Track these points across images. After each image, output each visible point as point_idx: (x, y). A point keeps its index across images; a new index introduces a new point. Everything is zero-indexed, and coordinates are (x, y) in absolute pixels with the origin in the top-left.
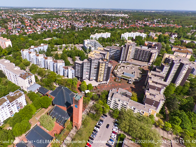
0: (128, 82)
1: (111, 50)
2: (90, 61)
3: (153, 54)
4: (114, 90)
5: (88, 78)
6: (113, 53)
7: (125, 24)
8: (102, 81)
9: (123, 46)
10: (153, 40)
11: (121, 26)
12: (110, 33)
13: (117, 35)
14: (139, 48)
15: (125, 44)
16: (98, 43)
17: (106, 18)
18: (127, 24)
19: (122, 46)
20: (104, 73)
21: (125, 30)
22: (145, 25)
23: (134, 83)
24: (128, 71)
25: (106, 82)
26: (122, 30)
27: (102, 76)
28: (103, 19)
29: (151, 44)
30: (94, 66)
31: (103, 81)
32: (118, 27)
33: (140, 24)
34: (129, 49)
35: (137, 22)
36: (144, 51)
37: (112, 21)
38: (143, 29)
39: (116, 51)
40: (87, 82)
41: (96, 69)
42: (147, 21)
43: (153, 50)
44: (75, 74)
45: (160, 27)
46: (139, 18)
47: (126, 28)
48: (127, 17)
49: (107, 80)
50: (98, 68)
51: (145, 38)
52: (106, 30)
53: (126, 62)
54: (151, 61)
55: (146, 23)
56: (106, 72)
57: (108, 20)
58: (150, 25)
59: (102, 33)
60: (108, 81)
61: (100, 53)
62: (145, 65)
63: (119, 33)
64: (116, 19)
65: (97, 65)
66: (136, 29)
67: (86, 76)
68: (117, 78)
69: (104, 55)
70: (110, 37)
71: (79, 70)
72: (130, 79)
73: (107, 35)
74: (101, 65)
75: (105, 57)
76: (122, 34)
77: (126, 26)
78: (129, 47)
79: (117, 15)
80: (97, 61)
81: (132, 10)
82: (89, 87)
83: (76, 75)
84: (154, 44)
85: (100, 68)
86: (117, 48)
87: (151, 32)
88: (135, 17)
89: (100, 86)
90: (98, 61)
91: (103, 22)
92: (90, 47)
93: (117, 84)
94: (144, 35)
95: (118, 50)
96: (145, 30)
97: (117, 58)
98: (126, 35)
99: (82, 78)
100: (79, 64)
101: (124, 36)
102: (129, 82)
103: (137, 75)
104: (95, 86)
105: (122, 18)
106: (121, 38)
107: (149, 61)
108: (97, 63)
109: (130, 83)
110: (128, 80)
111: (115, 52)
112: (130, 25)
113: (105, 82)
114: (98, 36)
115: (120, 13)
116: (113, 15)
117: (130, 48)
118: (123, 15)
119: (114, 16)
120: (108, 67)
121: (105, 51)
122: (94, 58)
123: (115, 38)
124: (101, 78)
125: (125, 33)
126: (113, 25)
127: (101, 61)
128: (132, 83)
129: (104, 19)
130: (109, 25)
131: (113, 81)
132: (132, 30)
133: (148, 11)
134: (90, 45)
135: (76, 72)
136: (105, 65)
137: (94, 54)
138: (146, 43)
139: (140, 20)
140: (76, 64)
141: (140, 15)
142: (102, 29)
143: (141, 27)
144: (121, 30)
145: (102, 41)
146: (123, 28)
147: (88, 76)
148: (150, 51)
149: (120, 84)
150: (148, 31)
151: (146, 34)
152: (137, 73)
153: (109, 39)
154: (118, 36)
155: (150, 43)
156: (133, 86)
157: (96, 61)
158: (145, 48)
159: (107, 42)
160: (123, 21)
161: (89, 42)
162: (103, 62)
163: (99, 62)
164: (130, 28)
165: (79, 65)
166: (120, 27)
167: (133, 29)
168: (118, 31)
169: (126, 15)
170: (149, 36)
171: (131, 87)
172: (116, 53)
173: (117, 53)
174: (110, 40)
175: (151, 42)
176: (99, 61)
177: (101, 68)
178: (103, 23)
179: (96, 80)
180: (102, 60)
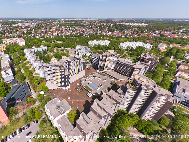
1: (94, 58)
6: (95, 61)
8: (60, 86)
12: (109, 41)
16: (89, 49)
30: (52, 71)
35: (154, 31)
36: (125, 64)
38: (155, 39)
42: (170, 31)
45: (183, 39)
46: (160, 27)
47: (134, 37)
53: (104, 72)
55: (166, 32)
58: (169, 35)
61: (66, 60)
64: (129, 28)
66: (146, 39)
67: (48, 78)
72: (91, 92)
73: (105, 43)
76: (121, 43)
77: (136, 35)
79: (136, 24)
81: (159, 19)
88: (155, 27)
94: (148, 46)
101: (122, 45)
105: (138, 27)
107: (130, 76)
113: (64, 88)
122: (52, 64)
124: (58, 83)
133: (180, 20)
136: (61, 73)
138: (142, 55)
141: (165, 24)
146: (131, 37)
147: (50, 79)
148: (132, 66)
151: (152, 46)
157: (53, 67)
166: (129, 36)
169: (146, 24)
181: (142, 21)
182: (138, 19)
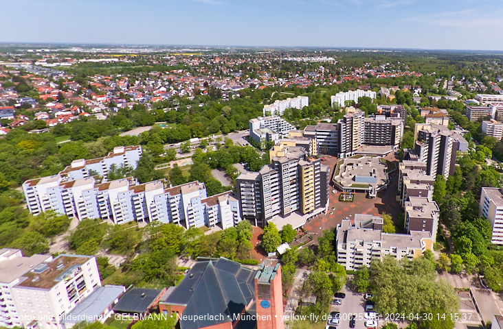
0: (367, 196)
1: (318, 133)
2: (277, 167)
3: (397, 128)
4: (346, 223)
5: (279, 212)
6: (323, 140)
7: (332, 76)
8: (313, 208)
9: (339, 120)
10: (388, 101)
11: (326, 81)
12: (307, 98)
13: (321, 99)
14: (371, 120)
15: (344, 116)
16: (285, 122)
17: (292, 65)
18: (336, 76)
19: (339, 122)
20: (315, 190)
21: (335, 87)
22: (369, 75)
23: (380, 194)
24: (362, 171)
25: (323, 209)
26: (329, 88)
27: (311, 197)
28: (285, 69)
29: (388, 109)
30: (288, 177)
31: (316, 208)
32: (320, 83)
33: (358, 74)
34: (354, 125)
35: (353, 70)
36: (380, 124)
37: (306, 71)
38: (367, 82)
39: (328, 133)
40: (278, 224)
41: (294, 184)
43: (396, 120)
44: (241, 212)
47: (335, 83)
48: (334, 62)
49: (323, 205)
50: (299, 180)
51: (374, 99)
52: (296, 91)
53: (353, 153)
54: (397, 142)
55: (368, 71)
56: (318, 185)
57: (297, 70)
58: (377, 75)
59: (289, 99)
60: (327, 205)
61: (297, 145)
62: (389, 152)
63: (324, 96)
64: (313, 66)
65: (295, 173)
66: (356, 85)
67: (271, 208)
68: (343, 194)
69: (307, 147)
70: (307, 105)
71: (250, 198)
72: (370, 188)
73: (301, 102)
74: (304, 172)
75: (309, 151)
76: (333, 97)
77: (335, 80)
78: (352, 120)
79: (314, 59)
80: (293, 165)
82: (285, 235)
83: (244, 213)
84: (393, 108)
85: (305, 180)
86: (329, 128)
87: (382, 88)
88: (348, 62)
89: (310, 225)
90: (296, 164)
91: (287, 75)
92: (267, 134)
93: (346, 207)
94: (371, 94)
95: (331, 132)
96: (371, 85)
97: (332, 148)
98: (340, 99)
99: (261, 216)
100: (248, 181)
101: (336, 101)
102: (370, 195)
103: (380, 176)
104: (300, 228)
105: (325, 65)
106: (330, 105)
107: (393, 143)
108: (296, 169)
109: (372, 197)
110: (367, 191)
111: (326, 137)
112: (343, 77)
113: (321, 210)
114: (281, 106)
115: (318, 54)
116: (305, 59)
117: (354, 123)
118: (324, 59)
119: (307, 62)
120: (321, 173)
121: (307, 138)
122: (286, 160)
123: (319, 107)
124: (309, 203)
125: (337, 95)
126: (308, 79)
127: (302, 162)
128: (375, 195)
129: (288, 69)
130: (301, 80)
131: (337, 201)
132: (347, 87)
134: (266, 130)
135: (243, 205)
136: (315, 170)
137: (283, 150)
138: (380, 108)
139: (358, 67)
140: (242, 185)
142: (287, 90)
143: (363, 80)
144: (327, 89)
145: (293, 116)
147: (276, 207)
148: (390, 124)
149: (352, 205)
150: (377, 86)
151: (375, 93)
152: (379, 170)
153: (307, 112)
154: (324, 102)
155: (385, 109)
156: (380, 201)
157: (291, 166)
158: (381, 119)
159: (304, 117)
160: (328, 71)
161: (263, 122)
162: (309, 163)
163: (298, 166)
164: (344, 84)
165: (249, 185)
166: (325, 83)
167: (349, 84)
168: (323, 92)
169: (331, 59)
170: (380, 95)
171: (376, 205)
172: (329, 137)
173: (332, 137)
174: (310, 113)
175: (387, 107)
176: (299, 163)
177: (307, 179)
178: (288, 78)
179: (300, 211)
180: (305, 160)
181: (318, 52)
182: (307, 48)
